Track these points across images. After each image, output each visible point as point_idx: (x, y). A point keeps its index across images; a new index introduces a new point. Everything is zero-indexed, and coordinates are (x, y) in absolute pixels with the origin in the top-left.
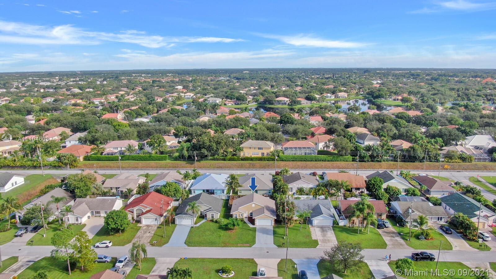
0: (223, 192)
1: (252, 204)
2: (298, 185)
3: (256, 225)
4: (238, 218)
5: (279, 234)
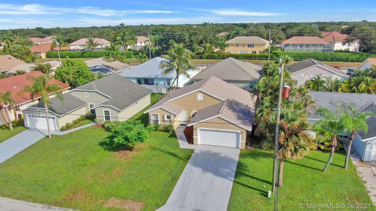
0: (169, 84)
1: (196, 93)
2: (310, 76)
3: (197, 144)
4: (159, 123)
5: (252, 177)
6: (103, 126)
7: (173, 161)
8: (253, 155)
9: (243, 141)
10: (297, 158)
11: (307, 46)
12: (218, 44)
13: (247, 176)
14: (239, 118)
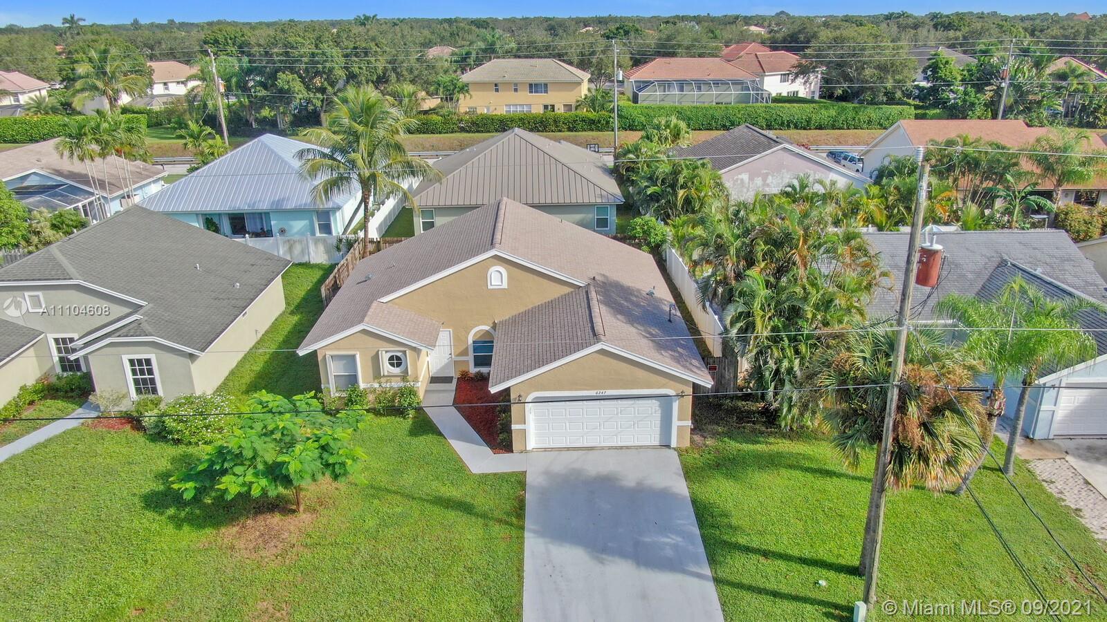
0: (326, 227)
1: (483, 268)
3: (524, 451)
4: (362, 385)
5: (766, 554)
6: (133, 421)
7: (469, 533)
8: (726, 466)
9: (682, 422)
11: (699, 84)
12: (439, 85)
13: (747, 550)
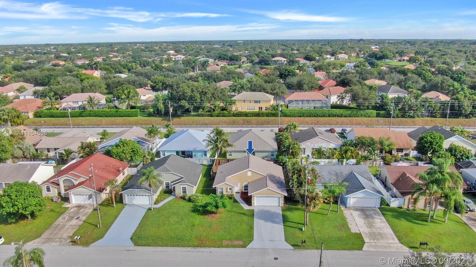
0: (206, 155)
1: (246, 173)
2: (314, 145)
3: (254, 206)
4: (224, 193)
5: (292, 222)
6: (183, 198)
8: (290, 210)
9: (282, 201)
10: (316, 210)
13: (290, 222)
14: (279, 188)
